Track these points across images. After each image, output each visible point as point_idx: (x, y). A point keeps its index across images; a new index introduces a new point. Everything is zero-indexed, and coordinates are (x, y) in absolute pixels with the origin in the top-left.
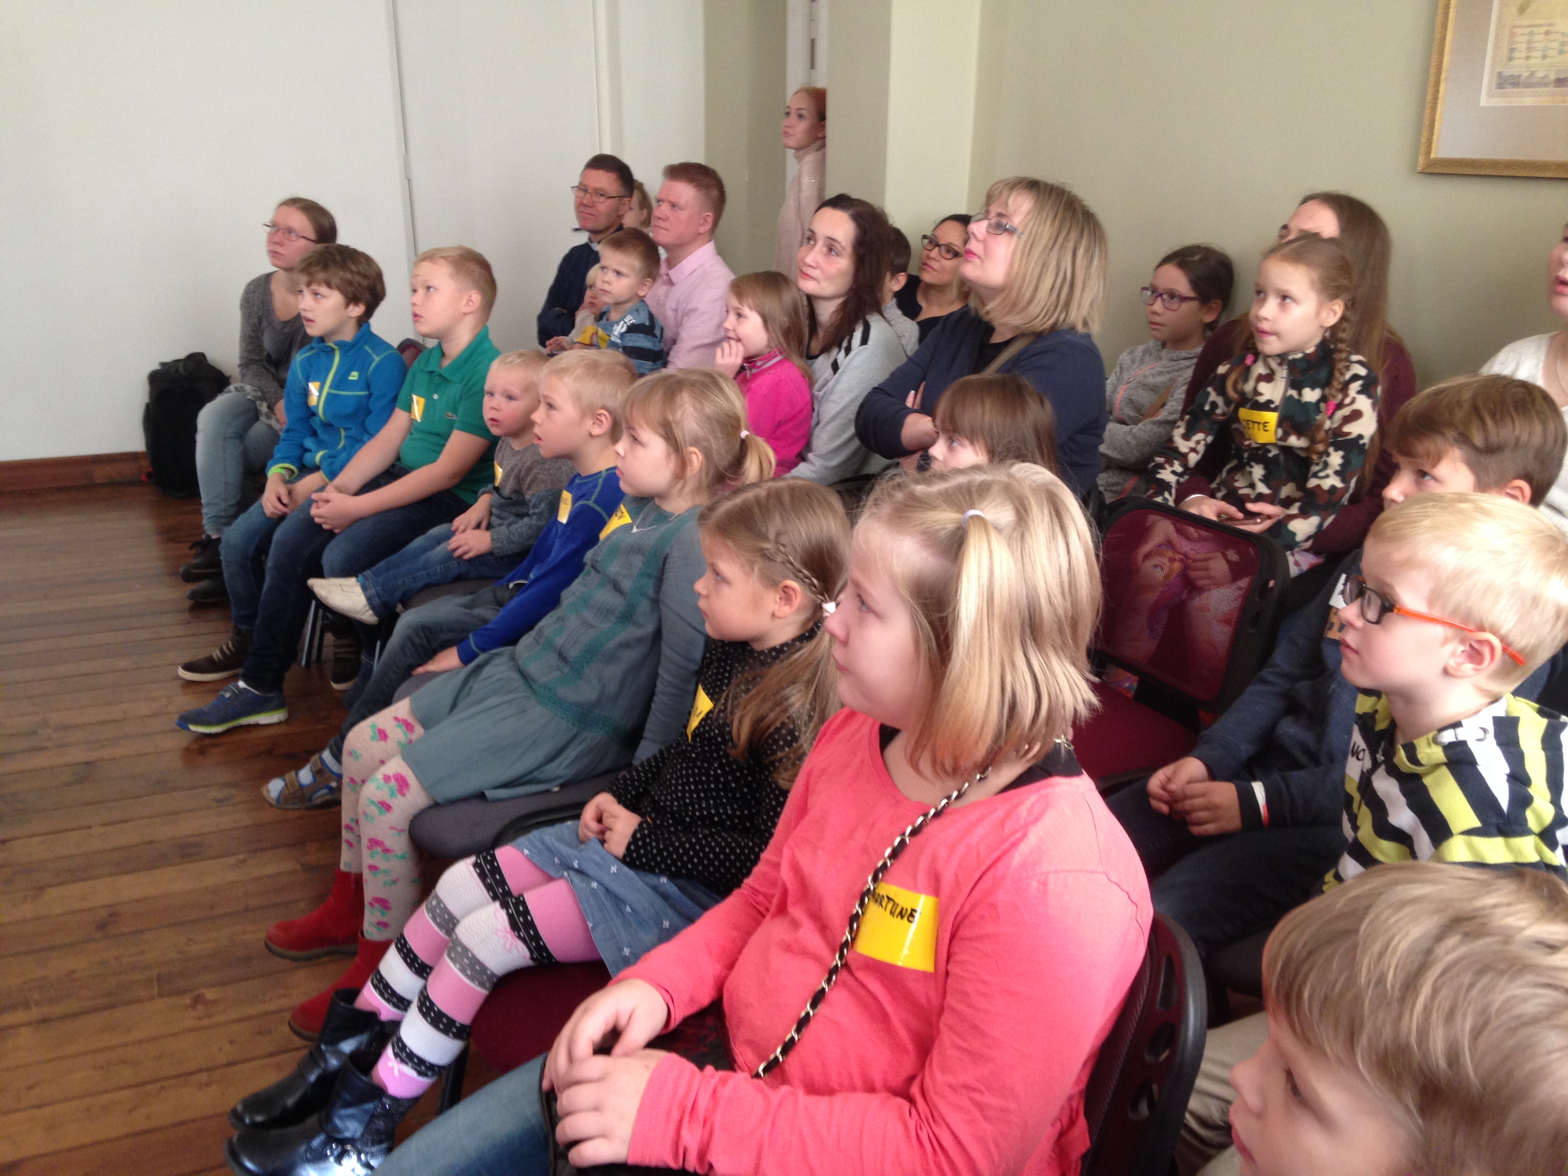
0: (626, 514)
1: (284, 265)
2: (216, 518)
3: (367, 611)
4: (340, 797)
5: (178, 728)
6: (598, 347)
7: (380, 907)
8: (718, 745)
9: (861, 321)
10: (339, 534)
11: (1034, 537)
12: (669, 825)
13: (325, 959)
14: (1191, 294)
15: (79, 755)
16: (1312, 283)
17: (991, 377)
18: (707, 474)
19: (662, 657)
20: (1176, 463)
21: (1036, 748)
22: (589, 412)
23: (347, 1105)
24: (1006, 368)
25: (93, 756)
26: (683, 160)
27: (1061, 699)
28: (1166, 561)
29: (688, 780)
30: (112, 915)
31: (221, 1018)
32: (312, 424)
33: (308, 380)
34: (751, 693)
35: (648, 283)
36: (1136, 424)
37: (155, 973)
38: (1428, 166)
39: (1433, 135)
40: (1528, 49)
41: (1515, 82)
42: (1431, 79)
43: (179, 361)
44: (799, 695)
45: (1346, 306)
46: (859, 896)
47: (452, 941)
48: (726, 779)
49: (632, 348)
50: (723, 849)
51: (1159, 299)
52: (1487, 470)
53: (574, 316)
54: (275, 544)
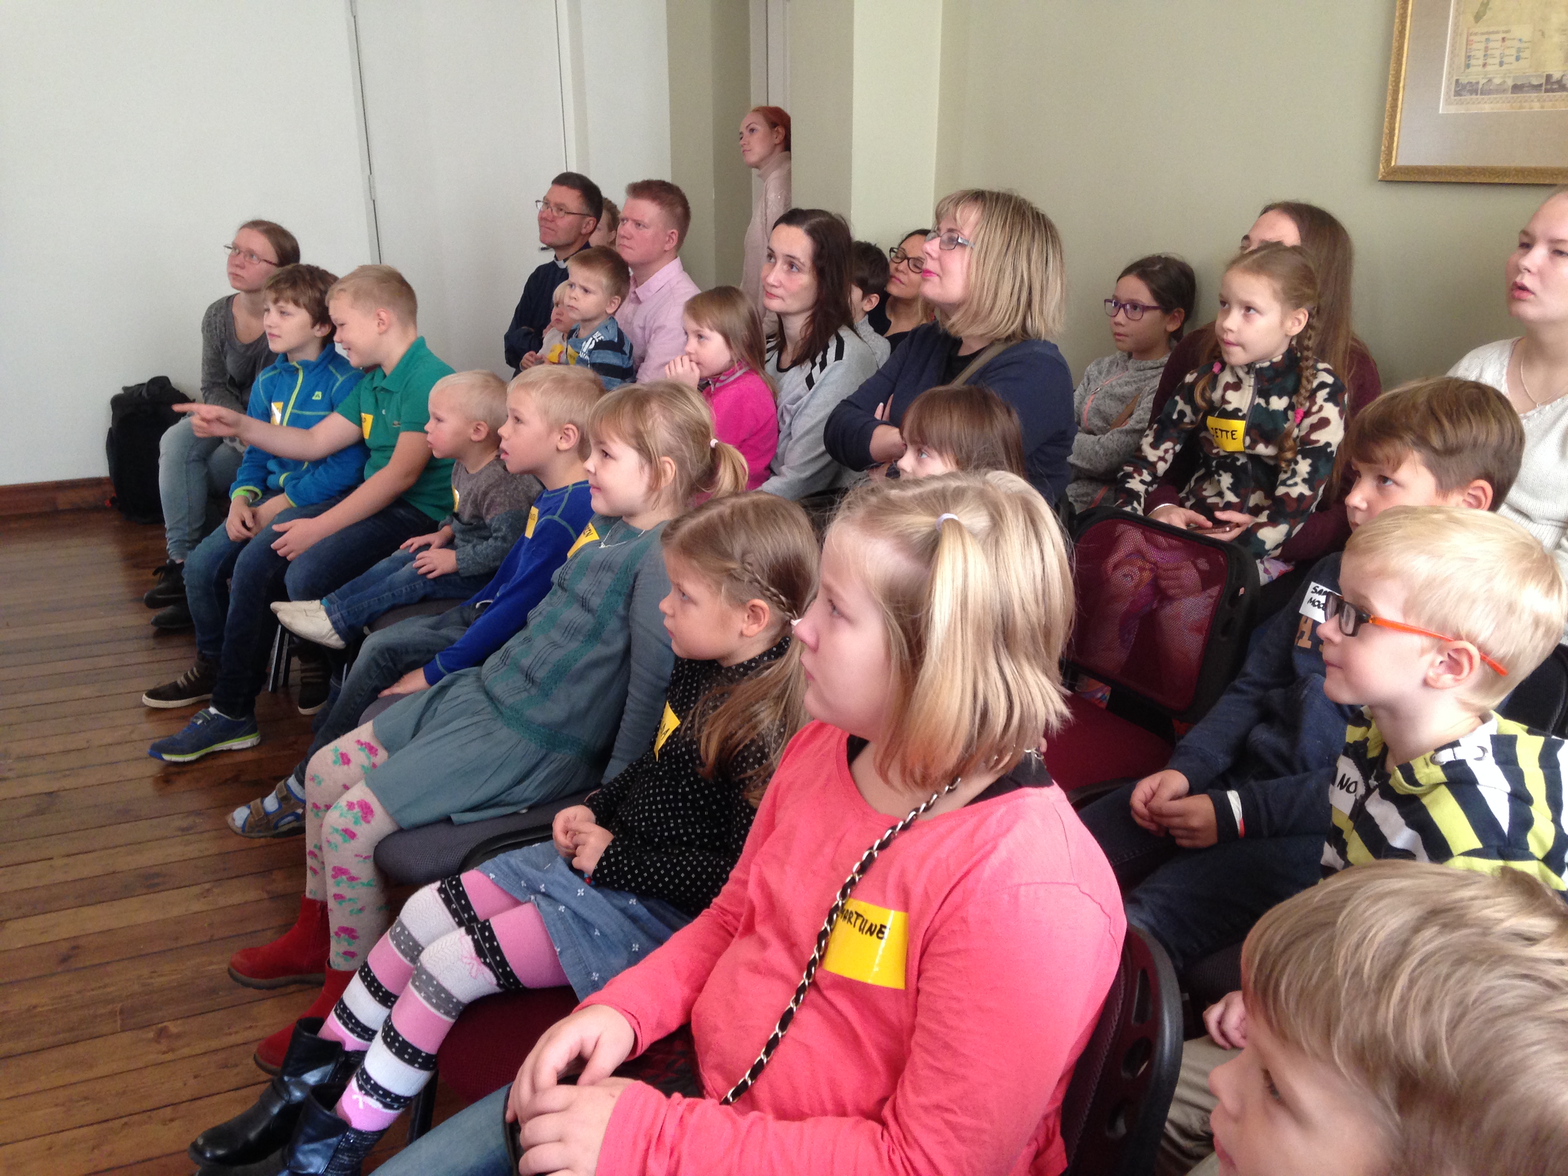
0: (593, 531)
1: (245, 287)
2: (180, 543)
3: (332, 636)
4: (305, 823)
5: (149, 757)
6: (568, 364)
7: (347, 937)
8: (686, 763)
9: (834, 335)
10: (297, 559)
11: (1009, 542)
13: (292, 988)
14: (1153, 303)
15: (39, 785)
16: (1275, 292)
17: (958, 389)
18: (681, 483)
19: (631, 675)
20: (1145, 472)
21: (1007, 759)
22: (557, 426)
23: (311, 1140)
24: (974, 380)
25: (54, 786)
26: (646, 177)
27: (1033, 709)
28: (1136, 570)
29: (655, 799)
30: (75, 948)
31: (186, 1051)
33: (270, 402)
34: (719, 710)
35: (616, 301)
36: (1104, 434)
37: (119, 1006)
38: (1388, 174)
39: (1393, 143)
40: (1485, 56)
41: (1473, 89)
42: (1390, 87)
43: (142, 385)
44: (768, 711)
45: (1310, 314)
46: (827, 912)
47: (417, 969)
48: (694, 797)
49: (601, 364)
50: (694, 869)
51: (1122, 310)
52: (1448, 471)
53: (542, 334)
54: (239, 566)
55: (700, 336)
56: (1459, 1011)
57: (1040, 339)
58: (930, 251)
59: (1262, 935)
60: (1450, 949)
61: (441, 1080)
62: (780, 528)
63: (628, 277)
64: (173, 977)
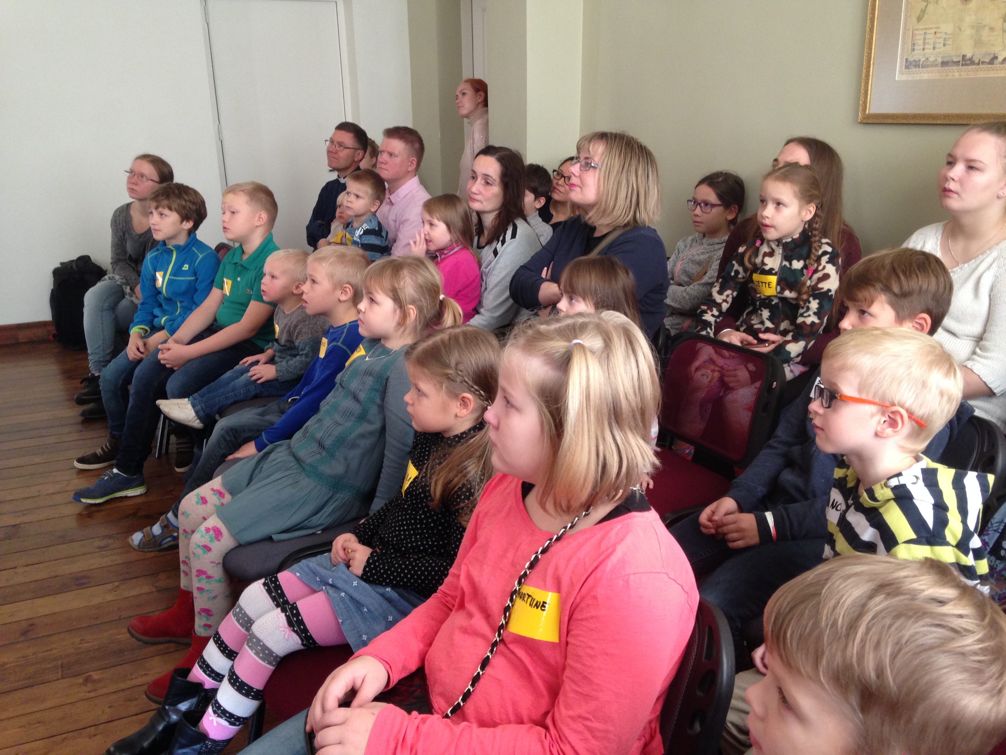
0: (363, 350)
1: (138, 197)
2: (99, 362)
3: (195, 420)
4: (178, 542)
5: (74, 501)
6: (346, 244)
7: (205, 615)
8: (422, 499)
9: (511, 224)
10: (177, 370)
11: (615, 357)
12: (392, 553)
14: (718, 202)
16: (795, 193)
17: (594, 258)
18: (420, 322)
19: (387, 443)
20: (714, 309)
21: (620, 494)
22: (339, 285)
23: (183, 746)
24: (605, 252)
27: (635, 462)
28: (709, 371)
29: (402, 523)
30: (31, 625)
31: (103, 691)
32: (159, 300)
33: (155, 270)
34: (442, 465)
35: (377, 204)
36: (689, 285)
37: (60, 663)
38: (864, 118)
39: (867, 99)
40: (924, 43)
41: (916, 64)
42: (865, 63)
43: (72, 261)
44: (473, 466)
45: (817, 207)
46: (510, 594)
47: (250, 635)
48: (427, 521)
49: (367, 244)
50: (426, 568)
51: (698, 207)
52: (903, 307)
53: (330, 226)
54: (135, 378)
55: (431, 224)
56: (897, 647)
57: (645, 226)
58: (574, 172)
59: (776, 602)
60: (892, 609)
61: (267, 707)
62: (480, 349)
63: (385, 189)
64: (96, 643)
